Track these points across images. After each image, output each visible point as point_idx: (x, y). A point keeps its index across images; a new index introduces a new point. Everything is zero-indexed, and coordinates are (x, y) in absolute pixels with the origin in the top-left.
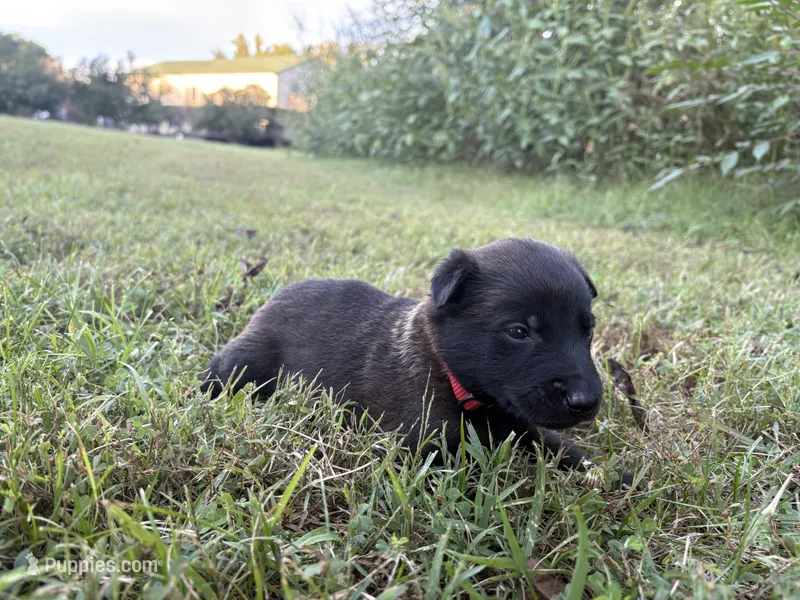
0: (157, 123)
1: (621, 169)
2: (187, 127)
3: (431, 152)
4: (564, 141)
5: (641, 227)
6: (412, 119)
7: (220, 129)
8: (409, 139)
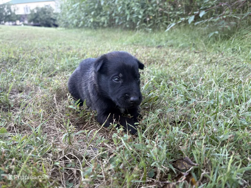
0: (15, 21)
1: (161, 25)
2: (26, 22)
3: (101, 24)
4: (140, 17)
5: (163, 46)
6: (93, 13)
7: (38, 22)
8: (92, 20)
